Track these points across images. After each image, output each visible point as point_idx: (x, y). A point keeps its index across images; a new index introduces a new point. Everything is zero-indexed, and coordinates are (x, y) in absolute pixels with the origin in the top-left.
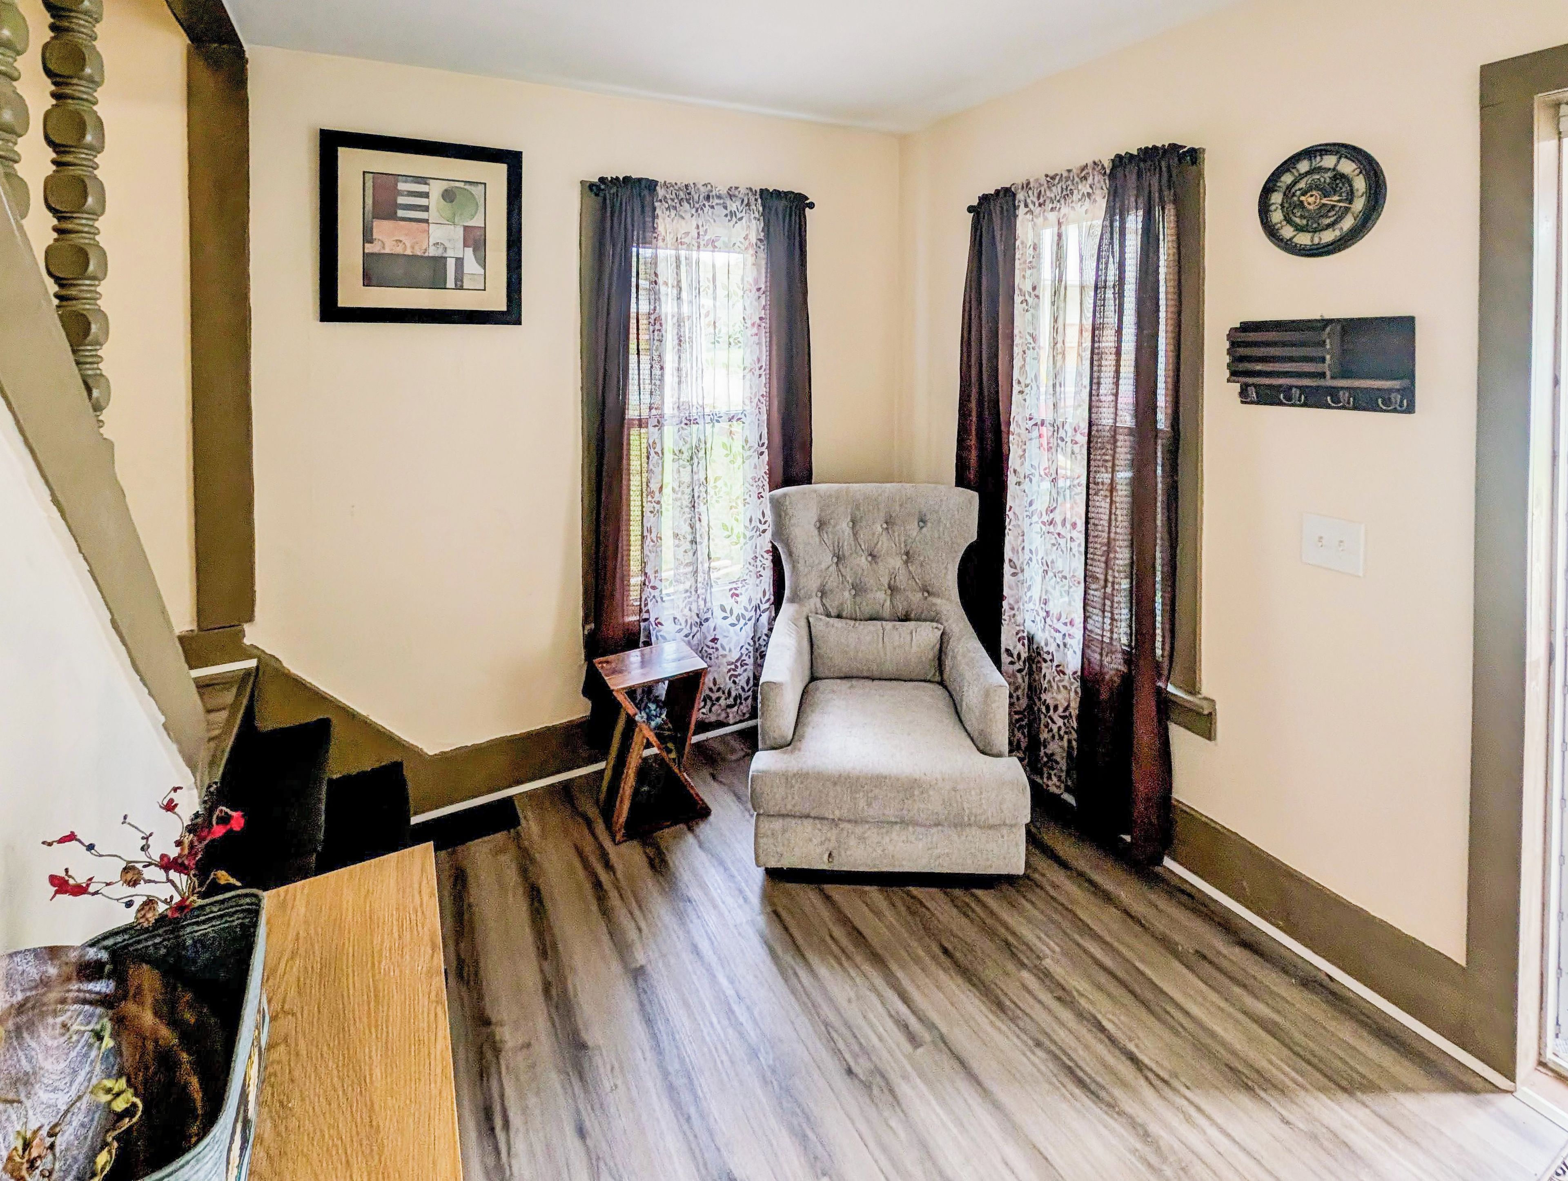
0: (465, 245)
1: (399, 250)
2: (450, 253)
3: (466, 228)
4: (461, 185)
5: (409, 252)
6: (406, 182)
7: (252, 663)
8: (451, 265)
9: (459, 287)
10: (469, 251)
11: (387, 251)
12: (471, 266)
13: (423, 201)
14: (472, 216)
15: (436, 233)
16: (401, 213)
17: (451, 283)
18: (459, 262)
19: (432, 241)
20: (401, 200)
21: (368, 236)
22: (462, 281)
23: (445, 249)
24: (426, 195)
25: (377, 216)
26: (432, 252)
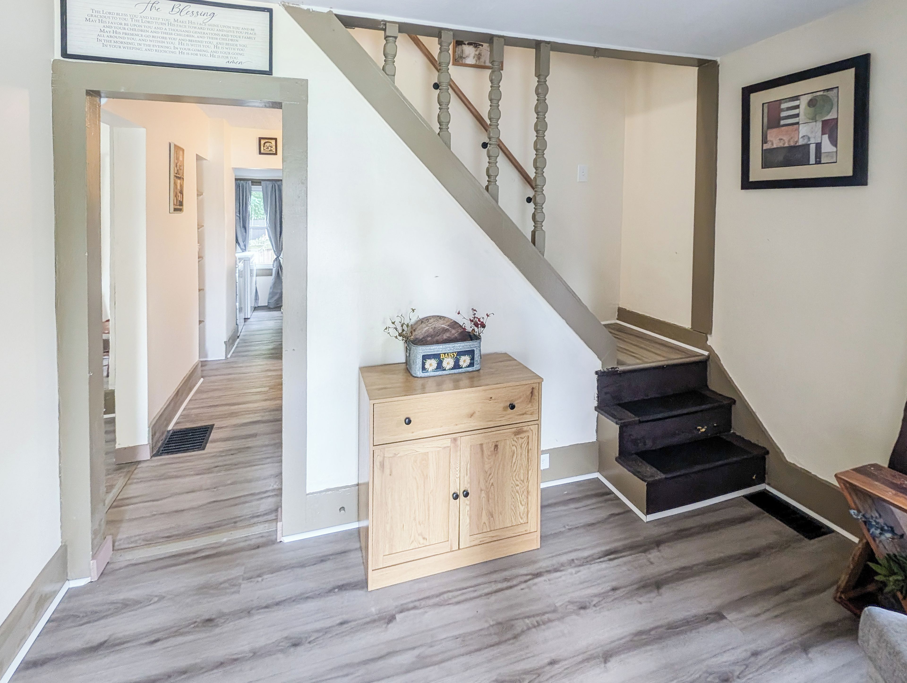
0: (823, 133)
1: (781, 145)
2: (812, 141)
3: (823, 122)
4: (821, 93)
5: (786, 145)
6: (786, 102)
7: (706, 353)
8: (813, 148)
9: (818, 162)
10: (826, 137)
11: (775, 146)
12: (827, 147)
13: (796, 112)
14: (829, 112)
15: (803, 130)
16: (782, 122)
17: (812, 160)
18: (818, 146)
19: (800, 136)
20: (783, 114)
21: (764, 140)
22: (820, 158)
23: (809, 138)
24: (798, 107)
25: (770, 127)
26: (801, 142)
